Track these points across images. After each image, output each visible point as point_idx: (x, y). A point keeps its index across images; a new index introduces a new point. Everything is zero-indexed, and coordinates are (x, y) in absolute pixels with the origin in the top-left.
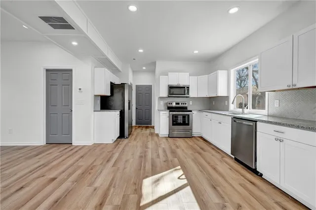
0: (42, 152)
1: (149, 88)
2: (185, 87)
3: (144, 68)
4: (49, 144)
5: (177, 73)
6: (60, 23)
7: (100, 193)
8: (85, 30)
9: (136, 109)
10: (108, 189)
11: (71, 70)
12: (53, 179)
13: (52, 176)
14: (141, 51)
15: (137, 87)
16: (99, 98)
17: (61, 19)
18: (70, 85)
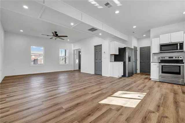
0: (92, 76)
1: (149, 48)
2: (177, 44)
3: (144, 35)
4: (95, 74)
5: (170, 34)
6: (93, 29)
7: (100, 89)
8: (101, 29)
9: (140, 62)
10: (104, 89)
11: (101, 45)
12: (91, 82)
13: (91, 81)
14: (135, 27)
15: (141, 48)
16: (114, 56)
17: (93, 28)
18: (101, 51)
